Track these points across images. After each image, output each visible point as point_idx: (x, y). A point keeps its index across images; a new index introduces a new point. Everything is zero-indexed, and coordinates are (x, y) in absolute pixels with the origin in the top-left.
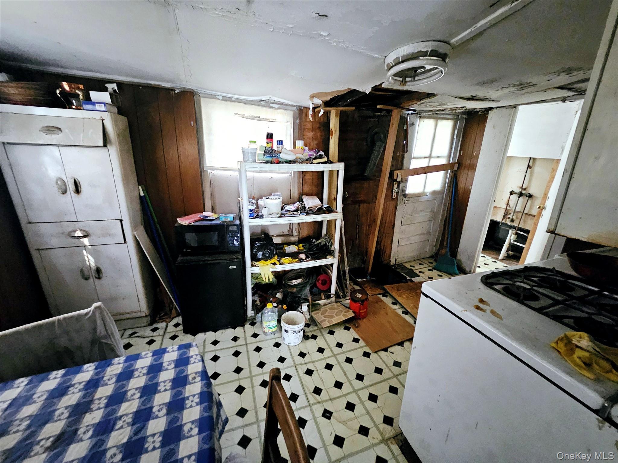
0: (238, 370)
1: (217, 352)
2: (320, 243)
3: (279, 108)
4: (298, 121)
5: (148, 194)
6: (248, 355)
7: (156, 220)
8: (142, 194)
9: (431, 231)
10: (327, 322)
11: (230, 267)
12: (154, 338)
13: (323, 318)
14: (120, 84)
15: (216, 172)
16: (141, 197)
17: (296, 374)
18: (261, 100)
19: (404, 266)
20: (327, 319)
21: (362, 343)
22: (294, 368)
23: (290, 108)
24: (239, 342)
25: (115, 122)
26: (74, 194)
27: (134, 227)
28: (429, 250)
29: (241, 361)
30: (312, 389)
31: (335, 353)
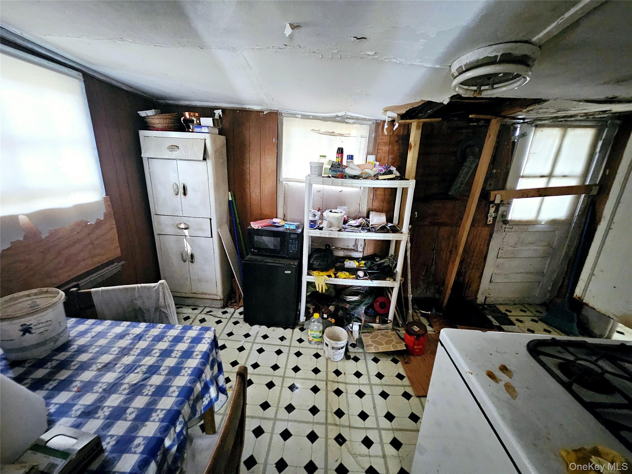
0: (275, 367)
1: (264, 345)
2: (384, 263)
3: (354, 123)
4: (373, 136)
5: (235, 199)
6: (288, 356)
7: (238, 222)
8: (230, 199)
9: (545, 272)
10: (373, 347)
11: (286, 272)
12: (222, 320)
13: (371, 343)
14: (224, 110)
15: (290, 184)
16: (229, 201)
17: (325, 389)
18: (337, 116)
19: (497, 308)
20: (375, 345)
21: (406, 381)
22: (325, 383)
23: (366, 122)
24: (284, 342)
25: (214, 141)
26: (182, 196)
27: (219, 226)
28: (538, 294)
29: (280, 360)
30: (335, 409)
31: (372, 382)
